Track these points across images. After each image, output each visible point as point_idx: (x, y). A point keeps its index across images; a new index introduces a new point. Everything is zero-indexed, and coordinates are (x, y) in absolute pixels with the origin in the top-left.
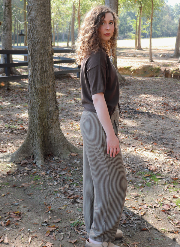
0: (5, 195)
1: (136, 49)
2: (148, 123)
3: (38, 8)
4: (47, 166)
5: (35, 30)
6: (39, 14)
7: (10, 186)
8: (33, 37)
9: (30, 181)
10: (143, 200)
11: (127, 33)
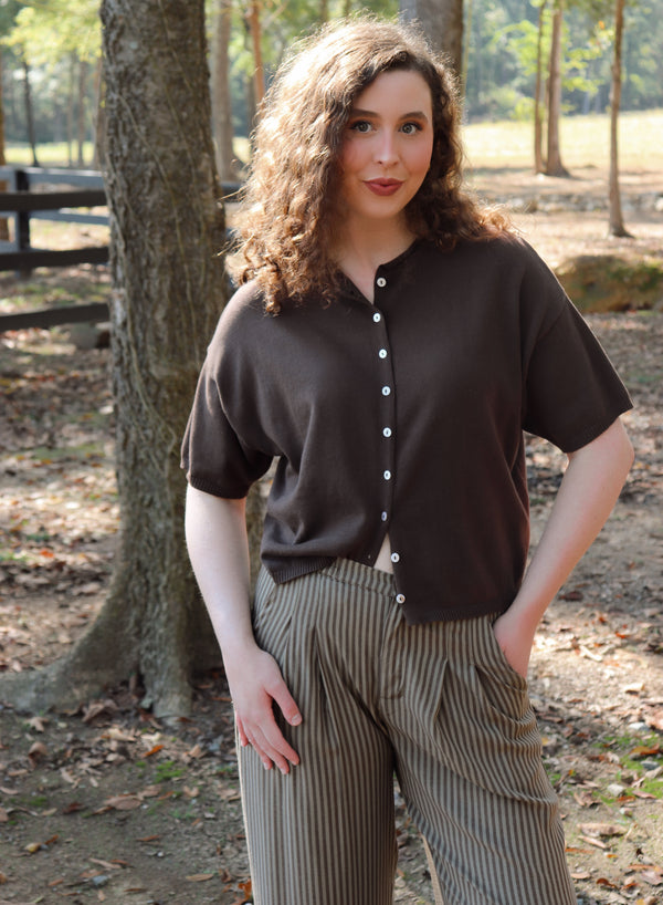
0: (39, 849)
1: (538, 171)
2: (621, 526)
3: (152, 26)
4: (208, 722)
5: (141, 121)
6: (155, 51)
7: (53, 811)
8: (130, 155)
9: (141, 787)
10: (639, 852)
11: (486, 89)
